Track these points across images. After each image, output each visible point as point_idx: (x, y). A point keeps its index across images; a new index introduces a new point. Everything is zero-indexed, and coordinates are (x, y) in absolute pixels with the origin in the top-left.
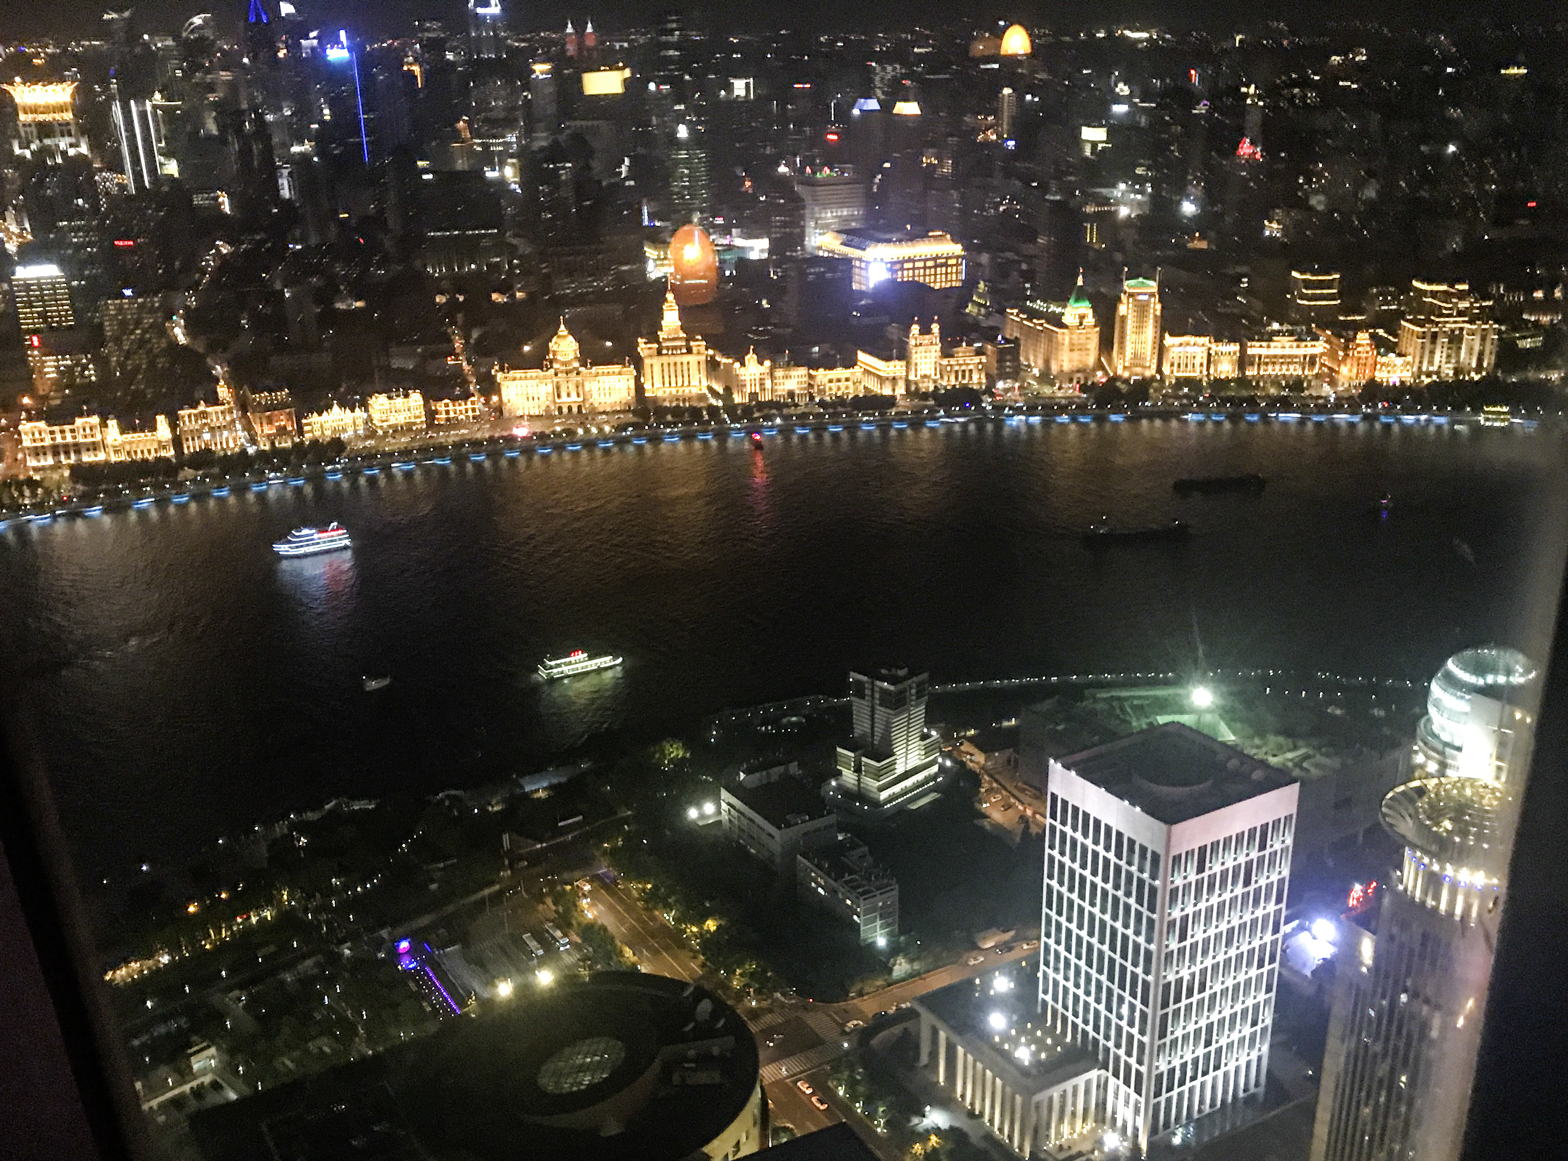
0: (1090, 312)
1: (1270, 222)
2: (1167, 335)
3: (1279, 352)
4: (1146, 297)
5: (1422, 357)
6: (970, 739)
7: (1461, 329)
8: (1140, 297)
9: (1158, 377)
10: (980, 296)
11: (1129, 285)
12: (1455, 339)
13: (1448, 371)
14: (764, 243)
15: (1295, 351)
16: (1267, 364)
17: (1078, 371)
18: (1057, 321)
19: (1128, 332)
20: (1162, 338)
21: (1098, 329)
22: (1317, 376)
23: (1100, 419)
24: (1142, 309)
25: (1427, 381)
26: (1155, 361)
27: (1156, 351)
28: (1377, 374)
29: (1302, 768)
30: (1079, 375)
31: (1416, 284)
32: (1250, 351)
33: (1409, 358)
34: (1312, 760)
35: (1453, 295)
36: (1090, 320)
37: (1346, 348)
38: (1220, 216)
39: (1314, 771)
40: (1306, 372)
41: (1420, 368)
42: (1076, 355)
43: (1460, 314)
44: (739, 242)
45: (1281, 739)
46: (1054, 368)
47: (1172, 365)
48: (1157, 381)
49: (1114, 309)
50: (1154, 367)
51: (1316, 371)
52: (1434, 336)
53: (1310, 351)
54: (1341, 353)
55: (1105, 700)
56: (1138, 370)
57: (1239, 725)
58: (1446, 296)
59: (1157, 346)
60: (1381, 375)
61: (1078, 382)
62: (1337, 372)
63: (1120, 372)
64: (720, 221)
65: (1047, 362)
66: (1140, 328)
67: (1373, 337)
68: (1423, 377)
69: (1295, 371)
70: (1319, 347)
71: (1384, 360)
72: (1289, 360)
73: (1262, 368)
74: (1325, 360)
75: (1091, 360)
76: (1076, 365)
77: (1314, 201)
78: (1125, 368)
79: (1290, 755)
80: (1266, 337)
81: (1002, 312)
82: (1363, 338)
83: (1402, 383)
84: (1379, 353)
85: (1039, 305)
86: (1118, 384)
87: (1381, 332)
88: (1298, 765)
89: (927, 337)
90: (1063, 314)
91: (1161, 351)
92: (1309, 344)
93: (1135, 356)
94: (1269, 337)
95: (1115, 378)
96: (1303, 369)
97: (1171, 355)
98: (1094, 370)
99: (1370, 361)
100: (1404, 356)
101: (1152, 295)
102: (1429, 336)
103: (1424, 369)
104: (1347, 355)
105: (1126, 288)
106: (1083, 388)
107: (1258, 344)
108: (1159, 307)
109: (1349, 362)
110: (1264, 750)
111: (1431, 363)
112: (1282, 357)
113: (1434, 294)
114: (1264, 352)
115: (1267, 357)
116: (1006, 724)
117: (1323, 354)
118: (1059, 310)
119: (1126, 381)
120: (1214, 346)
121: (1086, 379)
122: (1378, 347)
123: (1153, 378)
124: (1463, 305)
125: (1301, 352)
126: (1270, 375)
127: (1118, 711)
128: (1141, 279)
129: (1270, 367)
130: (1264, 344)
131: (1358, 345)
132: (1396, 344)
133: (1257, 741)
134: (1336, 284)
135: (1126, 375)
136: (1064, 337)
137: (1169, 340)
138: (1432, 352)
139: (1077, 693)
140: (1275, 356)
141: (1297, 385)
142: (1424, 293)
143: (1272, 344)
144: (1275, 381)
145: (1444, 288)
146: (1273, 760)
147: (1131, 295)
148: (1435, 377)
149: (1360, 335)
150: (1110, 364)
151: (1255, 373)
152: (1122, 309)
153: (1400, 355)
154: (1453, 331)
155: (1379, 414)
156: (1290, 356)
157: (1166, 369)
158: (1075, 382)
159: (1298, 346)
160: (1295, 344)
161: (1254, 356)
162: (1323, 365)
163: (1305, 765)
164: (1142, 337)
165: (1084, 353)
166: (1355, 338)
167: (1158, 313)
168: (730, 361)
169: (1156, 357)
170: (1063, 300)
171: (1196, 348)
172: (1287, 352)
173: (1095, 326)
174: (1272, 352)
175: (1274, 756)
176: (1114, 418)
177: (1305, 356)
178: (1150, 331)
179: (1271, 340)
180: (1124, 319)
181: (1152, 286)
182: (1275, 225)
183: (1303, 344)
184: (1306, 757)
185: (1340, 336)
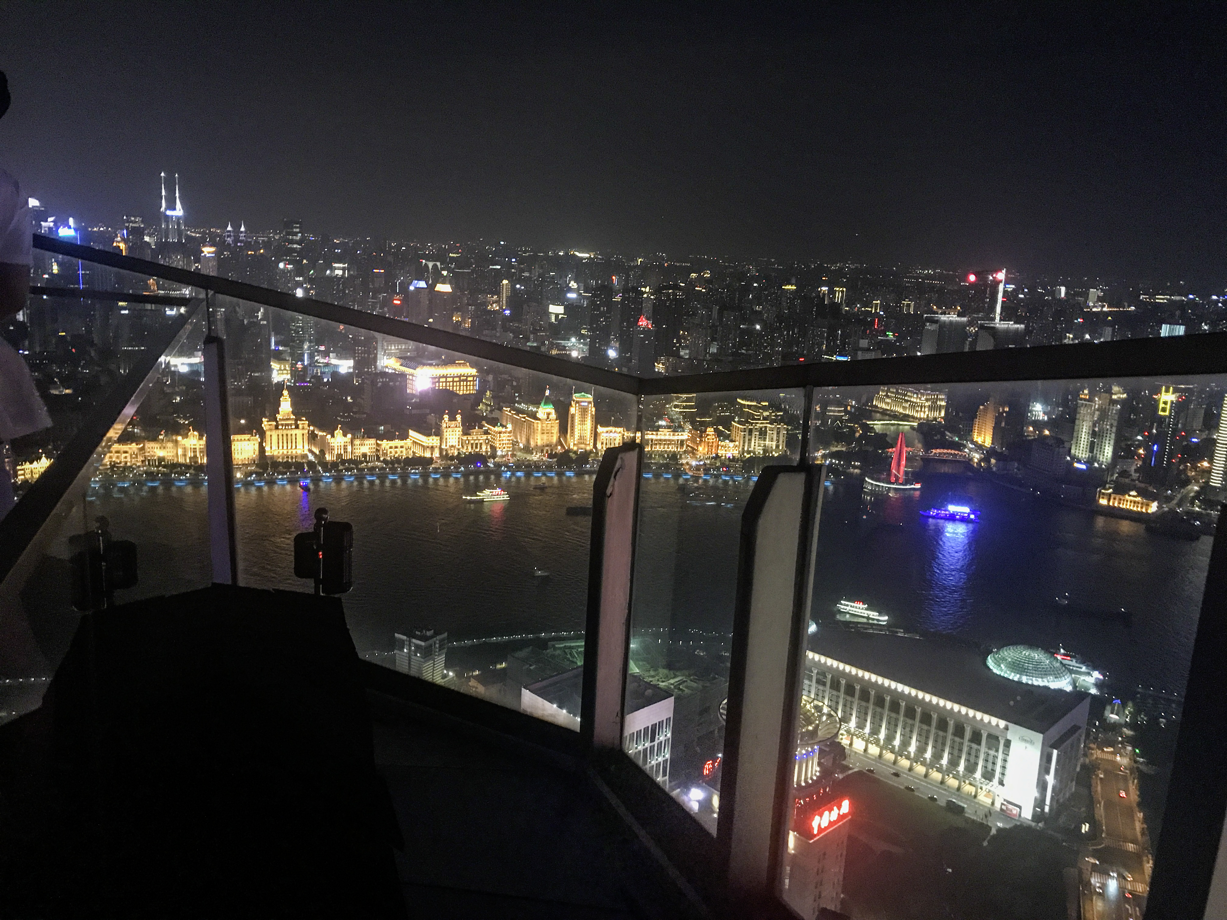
0: (553, 411)
1: (658, 364)
2: (599, 426)
3: (663, 437)
4: (586, 404)
5: (744, 442)
6: (475, 678)
7: (766, 427)
8: (583, 404)
9: (594, 451)
10: (486, 399)
11: (576, 396)
12: (763, 433)
13: (759, 451)
14: (351, 363)
15: (671, 438)
16: (656, 444)
17: (547, 446)
18: (534, 416)
19: (576, 424)
20: (596, 428)
21: (558, 421)
22: (685, 452)
23: (560, 474)
24: (584, 411)
25: (748, 456)
26: (592, 441)
27: (593, 435)
28: (719, 452)
29: (679, 689)
30: (547, 448)
31: (738, 400)
32: (646, 437)
33: (737, 443)
34: (685, 684)
35: (760, 408)
36: (553, 416)
37: (701, 437)
38: (630, 360)
39: (687, 691)
40: (679, 450)
41: (743, 449)
42: (545, 436)
43: (765, 419)
44: (334, 361)
45: (666, 671)
46: (532, 444)
47: (602, 443)
48: (593, 452)
49: (568, 411)
50: (592, 444)
51: (684, 448)
52: (751, 431)
53: (680, 438)
54: (698, 439)
55: (560, 648)
56: (583, 446)
57: (641, 663)
58: (756, 408)
59: (593, 432)
60: (721, 452)
61: (547, 452)
62: (697, 450)
63: (571, 447)
64: (322, 348)
65: (528, 441)
66: (583, 421)
67: (716, 430)
68: (745, 454)
69: (672, 448)
70: (685, 436)
71: (723, 443)
72: (669, 442)
73: (654, 446)
74: (689, 443)
75: (554, 439)
76: (545, 442)
77: (682, 353)
78: (574, 444)
79: (672, 681)
80: (655, 429)
81: (500, 409)
82: (710, 431)
83: (734, 457)
84: (719, 440)
85: (523, 406)
86: (571, 454)
87: (721, 428)
88: (677, 687)
89: (454, 422)
90: (537, 412)
91: (596, 435)
92: (680, 434)
93: (581, 437)
94: (657, 429)
95: (569, 451)
96: (677, 448)
97: (602, 438)
98: (556, 445)
99: (715, 444)
100: (735, 441)
101: (590, 403)
102: (747, 431)
103: (746, 449)
104: (701, 441)
105: (574, 398)
106: (551, 456)
107: (651, 433)
108: (594, 409)
109: (703, 444)
110: (657, 678)
111: (749, 446)
112: (665, 440)
113: (749, 407)
114: (654, 437)
115: (656, 440)
116: (499, 666)
117: (688, 440)
118: (535, 409)
119: (575, 453)
120: (626, 434)
121: (552, 450)
122: (719, 436)
123: (591, 452)
124: (766, 414)
125: (676, 438)
126: (658, 451)
127: (569, 656)
128: (583, 394)
129: (658, 446)
130: (654, 433)
131: (708, 435)
132: (729, 435)
133: (652, 673)
134: (694, 400)
135: (575, 448)
136: (538, 425)
137: (600, 429)
138: (750, 440)
139: (543, 644)
140: (660, 440)
141: (674, 457)
142: (744, 406)
143: (659, 433)
144: (661, 454)
145: (754, 404)
146: (662, 685)
147: (577, 402)
148: (752, 454)
149: (708, 429)
150: (566, 442)
151: (650, 449)
152: (572, 410)
153: (732, 441)
154: (761, 428)
155: (721, 474)
156: (669, 440)
157: (599, 446)
158: (545, 452)
159: (673, 435)
160: (672, 433)
161: (648, 440)
162: (688, 446)
163: (681, 687)
164: (585, 427)
165: (550, 435)
166: (705, 431)
167: (594, 413)
168: (325, 434)
169: (593, 438)
170: (537, 404)
171: (615, 435)
172: (667, 437)
173: (556, 420)
174: (659, 437)
175: (663, 682)
176: (568, 474)
177: (678, 440)
178: (589, 424)
179: (658, 430)
180: (573, 416)
181: (590, 398)
182: (661, 366)
183: (677, 434)
184: (682, 682)
185: (697, 430)
